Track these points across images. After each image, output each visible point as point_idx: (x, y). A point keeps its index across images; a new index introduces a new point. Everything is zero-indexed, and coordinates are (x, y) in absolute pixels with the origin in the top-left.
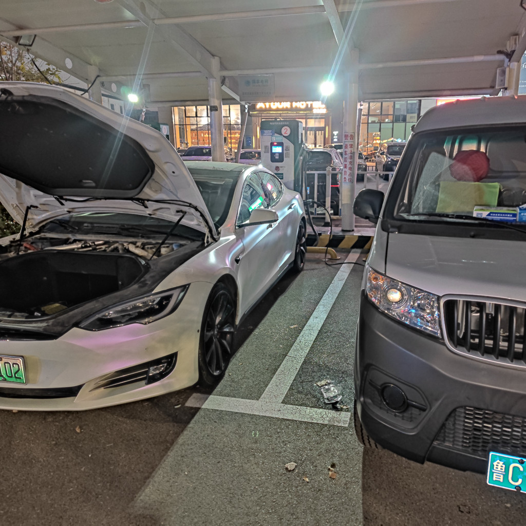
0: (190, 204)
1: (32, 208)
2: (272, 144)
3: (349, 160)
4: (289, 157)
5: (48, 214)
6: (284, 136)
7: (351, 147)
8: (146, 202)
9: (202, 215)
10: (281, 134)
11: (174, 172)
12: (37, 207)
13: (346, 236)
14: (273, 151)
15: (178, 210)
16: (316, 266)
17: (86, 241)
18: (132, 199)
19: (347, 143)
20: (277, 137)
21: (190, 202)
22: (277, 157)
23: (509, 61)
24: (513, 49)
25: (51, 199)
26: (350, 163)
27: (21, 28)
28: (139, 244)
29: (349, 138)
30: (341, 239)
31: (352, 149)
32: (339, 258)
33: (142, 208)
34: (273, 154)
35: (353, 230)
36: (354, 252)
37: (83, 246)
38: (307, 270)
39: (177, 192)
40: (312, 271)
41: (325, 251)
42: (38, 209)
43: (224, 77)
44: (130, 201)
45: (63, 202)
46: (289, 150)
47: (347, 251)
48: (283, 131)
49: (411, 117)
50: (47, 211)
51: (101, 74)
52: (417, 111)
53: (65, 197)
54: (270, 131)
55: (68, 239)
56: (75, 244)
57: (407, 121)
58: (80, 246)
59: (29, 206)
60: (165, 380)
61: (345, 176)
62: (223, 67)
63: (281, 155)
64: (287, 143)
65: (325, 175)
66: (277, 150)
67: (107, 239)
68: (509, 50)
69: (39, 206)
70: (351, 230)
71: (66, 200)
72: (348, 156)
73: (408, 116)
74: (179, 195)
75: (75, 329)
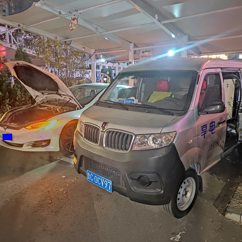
9: (74, 100)
11: (62, 86)
17: (48, 107)
21: (70, 96)
27: (67, 38)
33: (61, 97)
39: (66, 92)
43: (135, 50)
51: (96, 52)
55: (44, 106)
58: (46, 108)
67: (54, 107)
69: (39, 96)
71: (44, 94)
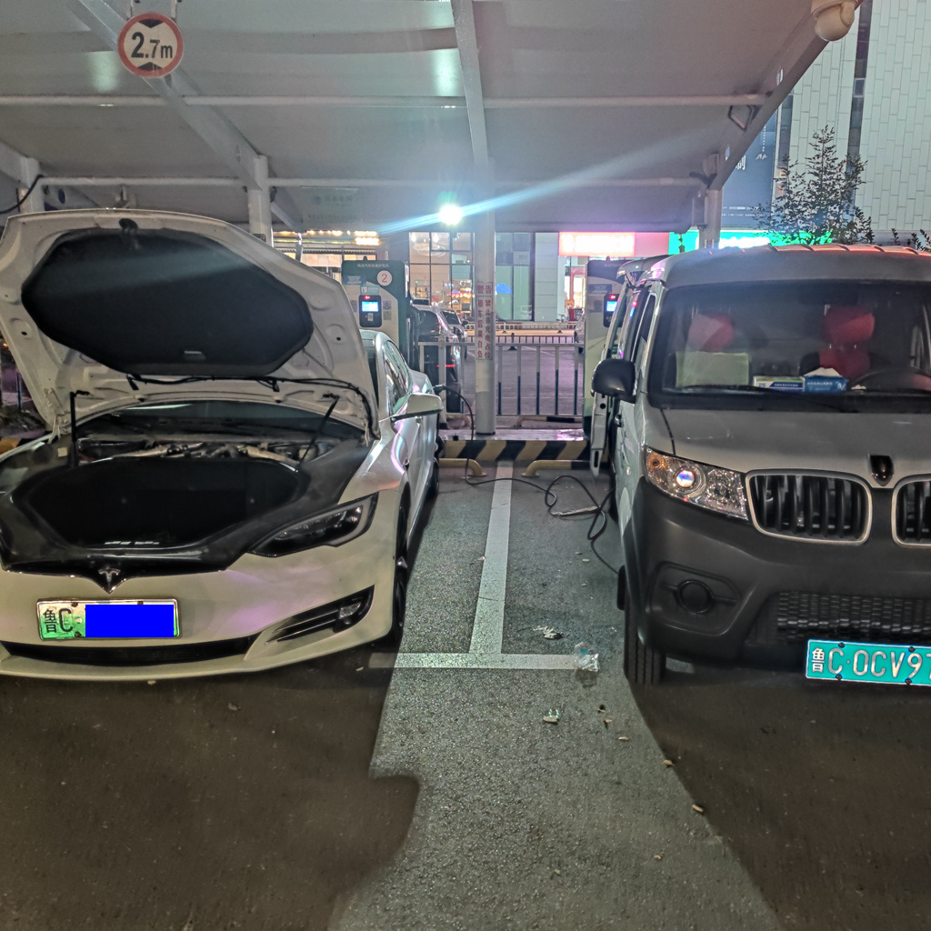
0: (350, 384)
1: (78, 395)
2: (362, 299)
3: (485, 325)
4: (390, 319)
5: (100, 404)
6: (381, 286)
7: (488, 305)
8: (279, 383)
9: (365, 400)
10: (377, 283)
11: (339, 339)
12: (87, 393)
13: (488, 443)
14: (364, 310)
15: (326, 393)
16: (457, 486)
17: (172, 445)
18: (257, 378)
19: (481, 298)
20: (371, 286)
21: (349, 381)
22: (371, 319)
23: (708, 187)
24: (713, 172)
25: (121, 379)
26: (488, 328)
28: (265, 445)
29: (484, 291)
30: (479, 446)
31: (489, 307)
32: (484, 474)
33: (269, 391)
34: (363, 315)
35: (494, 433)
36: (502, 466)
37: (170, 451)
38: (444, 492)
39: (333, 368)
40: (454, 494)
41: (465, 464)
42: (89, 396)
43: (274, 187)
44: (254, 382)
45: (138, 384)
46: (389, 308)
47: (493, 464)
48: (380, 278)
49: (521, 257)
50: (102, 399)
51: (44, 174)
52: (529, 248)
53: (144, 377)
54: (358, 278)
55: (144, 442)
56: (156, 448)
57: (515, 263)
58: (165, 451)
59: (75, 391)
60: (361, 624)
61: (480, 349)
62: (272, 174)
63: (377, 316)
64: (386, 296)
65: (436, 348)
66: (370, 307)
67: (205, 441)
68: (707, 173)
69: (92, 392)
70: (491, 432)
71: (146, 381)
72: (484, 318)
73: (517, 255)
74: (334, 373)
75: (246, 555)
